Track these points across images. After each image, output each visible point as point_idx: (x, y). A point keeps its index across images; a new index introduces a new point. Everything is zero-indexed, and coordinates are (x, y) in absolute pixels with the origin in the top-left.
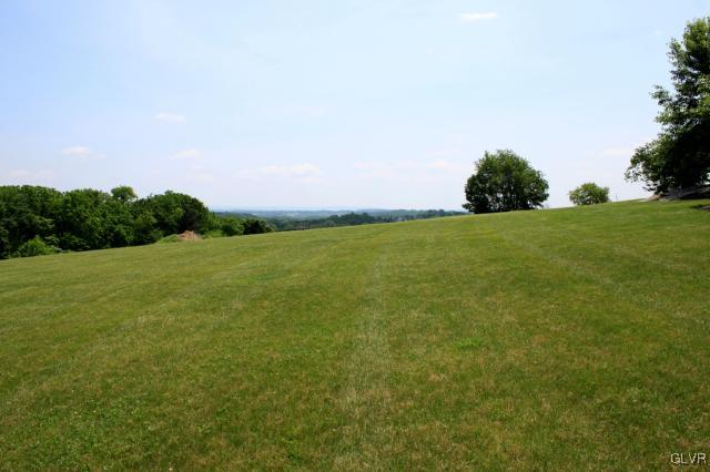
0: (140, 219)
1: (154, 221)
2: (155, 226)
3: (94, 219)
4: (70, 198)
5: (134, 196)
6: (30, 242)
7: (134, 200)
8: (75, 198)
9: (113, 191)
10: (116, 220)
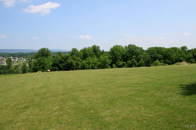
0: (188, 56)
1: (192, 56)
2: (192, 58)
3: (174, 56)
4: (167, 50)
5: (187, 49)
6: (156, 61)
7: (187, 50)
8: (169, 50)
9: (181, 47)
10: (180, 56)
